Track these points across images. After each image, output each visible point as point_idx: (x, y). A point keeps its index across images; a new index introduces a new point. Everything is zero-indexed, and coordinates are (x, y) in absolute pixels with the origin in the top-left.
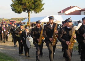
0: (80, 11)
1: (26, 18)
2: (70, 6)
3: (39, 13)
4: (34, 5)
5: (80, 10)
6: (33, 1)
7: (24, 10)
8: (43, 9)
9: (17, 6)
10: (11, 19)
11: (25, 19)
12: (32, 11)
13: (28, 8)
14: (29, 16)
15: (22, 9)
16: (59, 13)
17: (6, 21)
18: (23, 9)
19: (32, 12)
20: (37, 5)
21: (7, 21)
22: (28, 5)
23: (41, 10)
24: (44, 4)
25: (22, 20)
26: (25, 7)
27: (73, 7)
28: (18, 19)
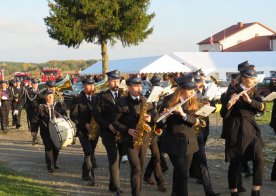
0: (271, 38)
1: (96, 62)
2: (239, 24)
3: (136, 44)
4: (120, 19)
5: (271, 34)
6: (117, 7)
7: (89, 36)
8: (150, 32)
9: (66, 22)
10: (47, 65)
11: (90, 63)
12: (115, 39)
13: (101, 29)
14: (103, 54)
15: (81, 34)
16: (200, 44)
17: (30, 69)
18: (86, 31)
19: (113, 43)
20: (131, 21)
21: (34, 69)
22: (101, 19)
23: (145, 36)
24: (152, 16)
25: (82, 65)
26: (91, 26)
27: (246, 26)
28: (69, 65)
